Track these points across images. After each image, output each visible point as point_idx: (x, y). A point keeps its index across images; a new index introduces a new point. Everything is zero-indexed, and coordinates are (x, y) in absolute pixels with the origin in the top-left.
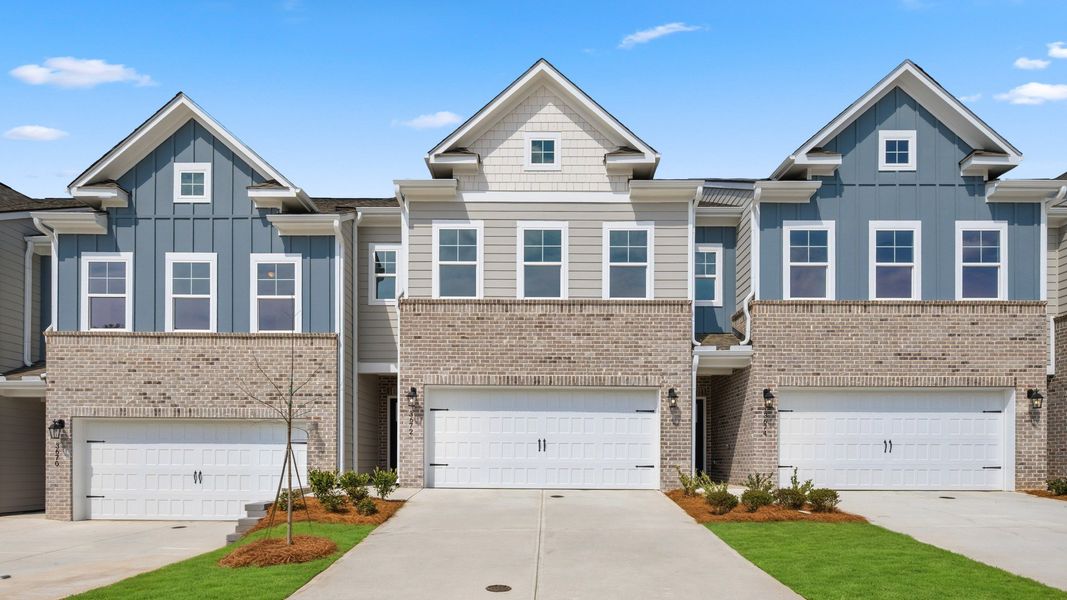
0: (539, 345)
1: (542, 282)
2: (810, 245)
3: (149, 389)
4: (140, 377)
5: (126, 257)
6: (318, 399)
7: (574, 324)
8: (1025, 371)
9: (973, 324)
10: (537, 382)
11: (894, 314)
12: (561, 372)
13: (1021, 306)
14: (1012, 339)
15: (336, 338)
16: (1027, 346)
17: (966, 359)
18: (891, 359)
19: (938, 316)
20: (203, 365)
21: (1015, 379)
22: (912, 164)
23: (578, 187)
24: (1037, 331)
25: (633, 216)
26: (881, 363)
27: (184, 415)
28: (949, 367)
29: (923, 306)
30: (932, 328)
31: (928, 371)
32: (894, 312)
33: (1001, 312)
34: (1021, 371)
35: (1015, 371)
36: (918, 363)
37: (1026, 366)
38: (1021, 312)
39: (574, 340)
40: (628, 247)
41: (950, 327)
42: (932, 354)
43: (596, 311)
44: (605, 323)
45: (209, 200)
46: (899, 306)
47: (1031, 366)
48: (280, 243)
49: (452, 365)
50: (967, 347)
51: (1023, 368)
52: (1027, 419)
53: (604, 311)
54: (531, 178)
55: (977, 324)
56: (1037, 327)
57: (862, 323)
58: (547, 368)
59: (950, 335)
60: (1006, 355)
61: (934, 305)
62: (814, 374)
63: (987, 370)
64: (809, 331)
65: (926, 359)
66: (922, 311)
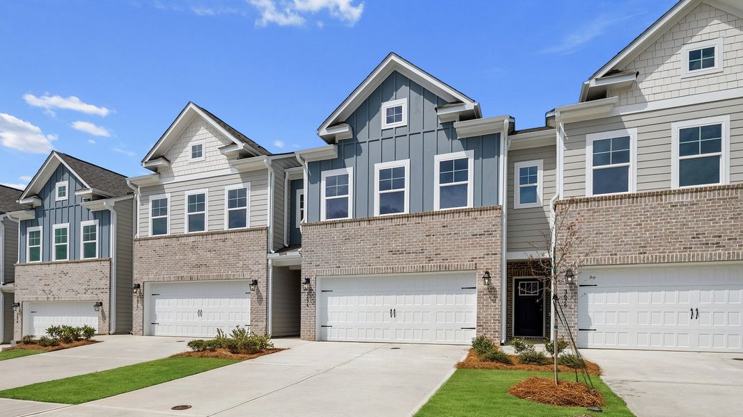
0: (192, 258)
1: (196, 223)
2: (338, 185)
3: (46, 288)
4: (42, 282)
5: (41, 228)
6: (102, 291)
7: (209, 245)
8: (483, 258)
9: (444, 227)
10: (191, 278)
11: (388, 224)
12: (203, 272)
13: (481, 211)
14: (474, 235)
15: (110, 260)
16: (485, 239)
17: (439, 251)
18: (387, 255)
19: (419, 223)
20: (63, 276)
21: (476, 264)
22: (404, 122)
23: (213, 168)
24: (494, 228)
25: (240, 180)
26: (379, 257)
27: (57, 299)
28: (426, 258)
29: (408, 217)
30: (414, 232)
31: (411, 261)
32: (388, 223)
33: (465, 216)
34: (480, 258)
35: (475, 258)
36: (405, 256)
37: (484, 255)
38: (480, 214)
39: (209, 254)
40: (237, 198)
41: (427, 231)
42: (414, 250)
43: (219, 237)
44: (223, 244)
45: (67, 198)
46: (392, 219)
47: (488, 254)
48: (91, 215)
49: (155, 271)
50: (439, 243)
51: (482, 256)
52: (485, 293)
53: (223, 237)
54: (192, 166)
55: (447, 226)
56: (494, 225)
57: (367, 233)
58: (195, 270)
59: (427, 236)
60: (469, 247)
61: (416, 216)
62: (337, 267)
63: (453, 259)
64: (334, 240)
65: (410, 253)
66: (408, 221)
